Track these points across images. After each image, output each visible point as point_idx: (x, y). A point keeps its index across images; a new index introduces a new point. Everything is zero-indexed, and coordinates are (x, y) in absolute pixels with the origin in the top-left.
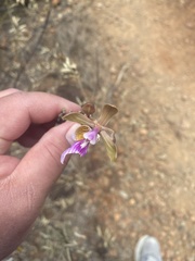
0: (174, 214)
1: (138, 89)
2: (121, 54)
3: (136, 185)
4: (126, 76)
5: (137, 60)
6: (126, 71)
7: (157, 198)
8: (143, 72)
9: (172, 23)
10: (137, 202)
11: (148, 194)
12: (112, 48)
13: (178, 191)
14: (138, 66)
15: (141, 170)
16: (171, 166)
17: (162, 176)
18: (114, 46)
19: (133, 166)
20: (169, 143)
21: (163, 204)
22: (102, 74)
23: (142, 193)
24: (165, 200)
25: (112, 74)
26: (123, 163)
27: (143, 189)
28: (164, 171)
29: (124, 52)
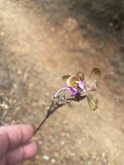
0: (82, 159)
1: (39, 82)
2: (23, 63)
3: (52, 148)
4: (29, 76)
5: (34, 65)
6: (29, 72)
7: (69, 151)
8: (39, 71)
9: (50, 41)
10: (56, 160)
11: (62, 151)
12: (17, 59)
13: (80, 142)
14: (35, 68)
15: (54, 136)
16: (71, 127)
17: (68, 135)
18: (18, 58)
19: (47, 134)
20: (66, 112)
21: (73, 154)
22: (12, 76)
23: (58, 151)
24: (74, 151)
25: (19, 75)
26: (40, 134)
27: (58, 149)
28: (68, 131)
29: (25, 61)
